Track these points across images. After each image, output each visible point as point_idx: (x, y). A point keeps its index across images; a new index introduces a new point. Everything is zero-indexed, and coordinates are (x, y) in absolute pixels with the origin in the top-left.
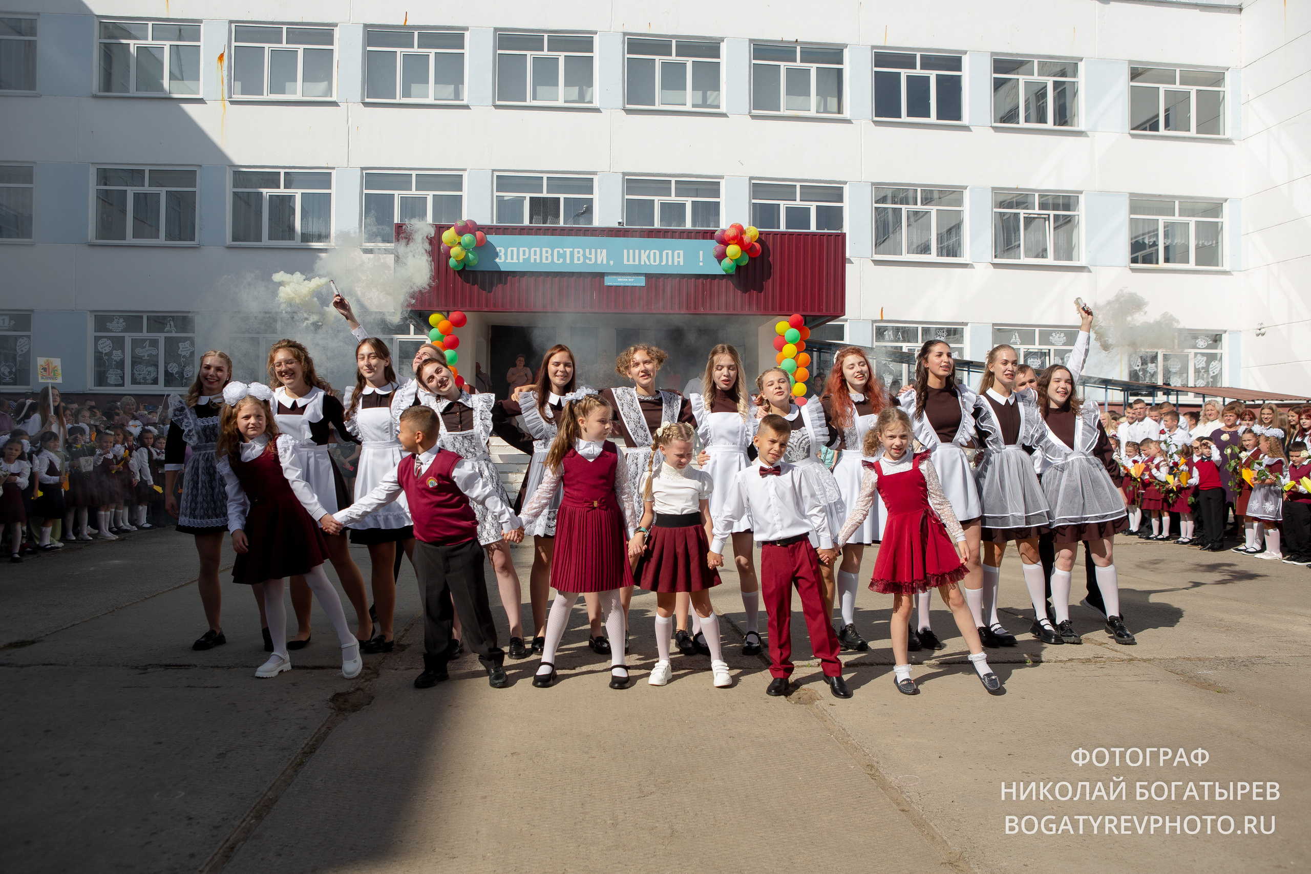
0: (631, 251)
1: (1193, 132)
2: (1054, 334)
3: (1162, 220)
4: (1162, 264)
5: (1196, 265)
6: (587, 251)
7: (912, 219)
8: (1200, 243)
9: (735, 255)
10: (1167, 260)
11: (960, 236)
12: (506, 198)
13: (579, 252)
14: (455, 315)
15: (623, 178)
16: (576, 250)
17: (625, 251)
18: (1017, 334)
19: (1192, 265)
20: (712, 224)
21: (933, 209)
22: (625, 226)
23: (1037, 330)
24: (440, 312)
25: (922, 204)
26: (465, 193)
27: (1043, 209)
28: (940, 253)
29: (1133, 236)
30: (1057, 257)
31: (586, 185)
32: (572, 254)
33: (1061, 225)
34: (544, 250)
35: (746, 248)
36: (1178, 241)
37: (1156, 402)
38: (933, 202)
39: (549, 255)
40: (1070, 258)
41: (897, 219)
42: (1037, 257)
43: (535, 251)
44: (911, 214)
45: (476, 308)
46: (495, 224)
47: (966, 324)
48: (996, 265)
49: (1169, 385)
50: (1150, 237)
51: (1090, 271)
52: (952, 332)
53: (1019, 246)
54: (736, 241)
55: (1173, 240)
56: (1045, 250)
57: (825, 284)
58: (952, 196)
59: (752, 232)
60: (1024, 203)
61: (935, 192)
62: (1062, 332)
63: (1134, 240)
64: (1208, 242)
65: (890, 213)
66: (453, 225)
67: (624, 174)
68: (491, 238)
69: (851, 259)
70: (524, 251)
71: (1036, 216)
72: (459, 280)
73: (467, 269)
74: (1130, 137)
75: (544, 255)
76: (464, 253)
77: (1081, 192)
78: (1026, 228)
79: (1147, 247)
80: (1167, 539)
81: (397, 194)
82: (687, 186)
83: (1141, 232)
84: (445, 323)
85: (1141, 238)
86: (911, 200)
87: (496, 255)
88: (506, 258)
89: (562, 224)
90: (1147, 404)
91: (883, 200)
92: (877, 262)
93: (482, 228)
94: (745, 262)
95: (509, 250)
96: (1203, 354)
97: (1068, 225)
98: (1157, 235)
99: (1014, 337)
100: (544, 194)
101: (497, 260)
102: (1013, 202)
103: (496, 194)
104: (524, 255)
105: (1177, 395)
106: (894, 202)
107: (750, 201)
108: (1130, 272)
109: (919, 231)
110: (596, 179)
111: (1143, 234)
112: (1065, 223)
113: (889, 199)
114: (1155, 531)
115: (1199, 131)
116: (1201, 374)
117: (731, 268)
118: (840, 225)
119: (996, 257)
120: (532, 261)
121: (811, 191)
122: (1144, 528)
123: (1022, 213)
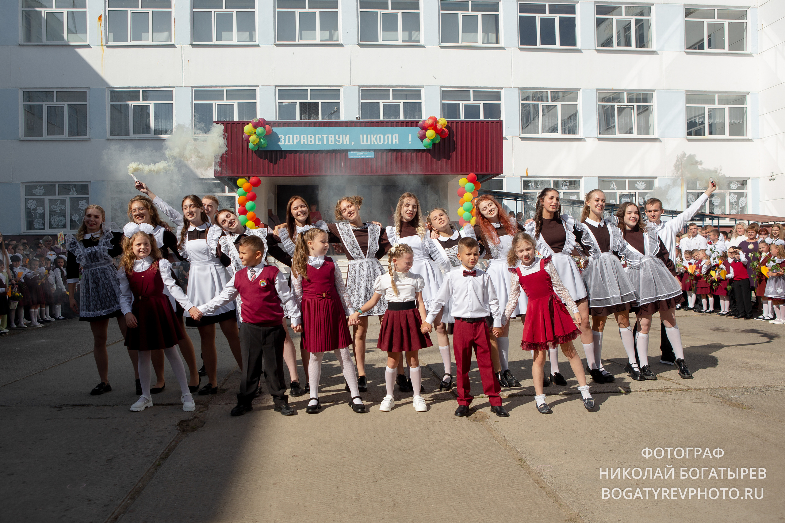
0: (365, 136)
1: (726, 50)
2: (638, 183)
3: (707, 107)
4: (707, 136)
5: (730, 135)
6: (337, 136)
7: (546, 111)
8: (732, 121)
9: (432, 137)
10: (711, 133)
11: (576, 121)
12: (284, 104)
13: (331, 137)
14: (253, 179)
15: (359, 89)
16: (330, 136)
17: (361, 136)
18: (614, 183)
19: (727, 136)
20: (417, 117)
21: (559, 104)
22: (361, 120)
23: (627, 180)
24: (244, 177)
25: (551, 101)
26: (258, 101)
27: (630, 102)
28: (564, 132)
29: (689, 118)
30: (639, 133)
31: (335, 93)
32: (327, 138)
33: (642, 112)
34: (309, 136)
35: (439, 132)
36: (718, 120)
37: (705, 225)
38: (559, 99)
39: (312, 139)
40: (648, 133)
41: (536, 111)
42: (626, 133)
43: (304, 137)
44: (545, 107)
45: (267, 174)
46: (278, 120)
47: (581, 177)
48: (600, 139)
49: (713, 213)
50: (699, 119)
51: (661, 141)
52: (573, 183)
53: (615, 126)
54: (432, 127)
55: (714, 120)
56: (632, 129)
57: (490, 154)
58: (571, 95)
59: (442, 122)
60: (617, 98)
61: (560, 93)
62: (643, 181)
63: (689, 121)
64: (737, 121)
65: (531, 106)
66: (251, 122)
67: (360, 86)
68: (275, 130)
69: (507, 137)
70: (297, 137)
71: (625, 106)
72: (256, 157)
73: (260, 149)
74: (685, 54)
75: (309, 139)
76: (258, 139)
77: (654, 91)
78: (619, 115)
79: (698, 125)
80: (713, 312)
81: (215, 103)
82: (400, 93)
83: (693, 116)
84: (247, 185)
85: (693, 119)
86: (545, 99)
87: (279, 140)
88: (285, 142)
89: (320, 119)
90: (698, 226)
91: (527, 99)
92: (523, 139)
93: (269, 123)
94: (438, 141)
95: (287, 137)
96: (735, 193)
97: (647, 112)
98: (704, 117)
99: (612, 185)
100: (309, 101)
101: (280, 143)
102: (610, 98)
103: (278, 101)
104: (297, 139)
105: (719, 220)
106: (533, 100)
107: (441, 101)
108: (687, 141)
109: (550, 118)
110: (342, 90)
111: (695, 117)
112: (644, 111)
113: (531, 98)
114: (705, 308)
115: (730, 49)
116: (734, 206)
117: (429, 145)
118: (499, 115)
119: (600, 134)
120: (302, 143)
121: (480, 94)
122: (698, 306)
123: (616, 105)
